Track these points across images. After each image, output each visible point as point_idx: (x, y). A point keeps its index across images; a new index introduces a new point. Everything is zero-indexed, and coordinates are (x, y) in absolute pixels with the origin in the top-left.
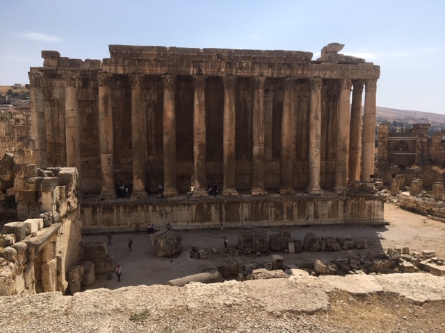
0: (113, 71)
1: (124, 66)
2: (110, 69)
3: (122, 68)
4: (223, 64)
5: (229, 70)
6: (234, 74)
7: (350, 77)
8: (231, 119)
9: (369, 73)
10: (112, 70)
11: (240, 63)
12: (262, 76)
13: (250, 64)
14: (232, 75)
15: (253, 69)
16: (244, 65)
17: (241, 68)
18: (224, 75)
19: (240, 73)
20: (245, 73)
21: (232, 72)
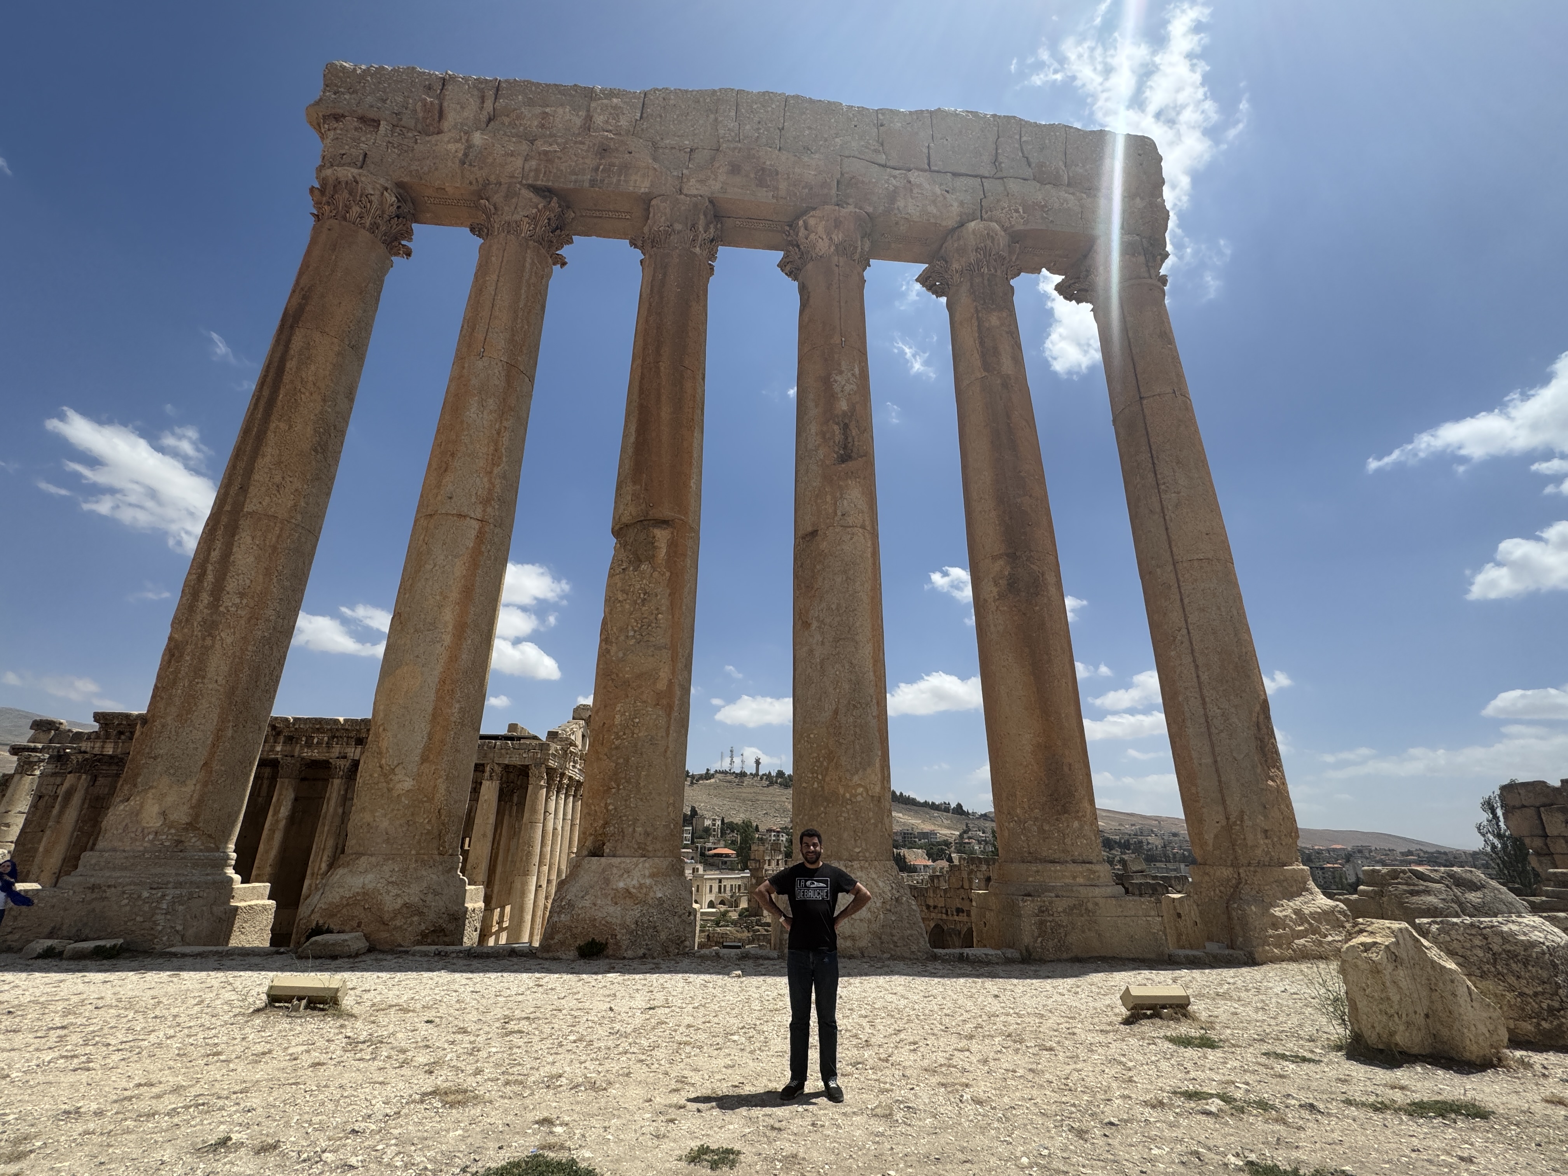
0: (97, 751)
1: (116, 743)
2: (93, 748)
3: (112, 745)
4: (281, 739)
5: (288, 748)
6: (296, 754)
7: (497, 760)
8: (272, 831)
9: (531, 754)
10: (97, 749)
11: (310, 738)
12: (345, 757)
13: (326, 739)
14: (293, 756)
15: (329, 745)
16: (315, 741)
17: (309, 744)
18: (279, 756)
19: (307, 754)
20: (315, 754)
21: (293, 751)
